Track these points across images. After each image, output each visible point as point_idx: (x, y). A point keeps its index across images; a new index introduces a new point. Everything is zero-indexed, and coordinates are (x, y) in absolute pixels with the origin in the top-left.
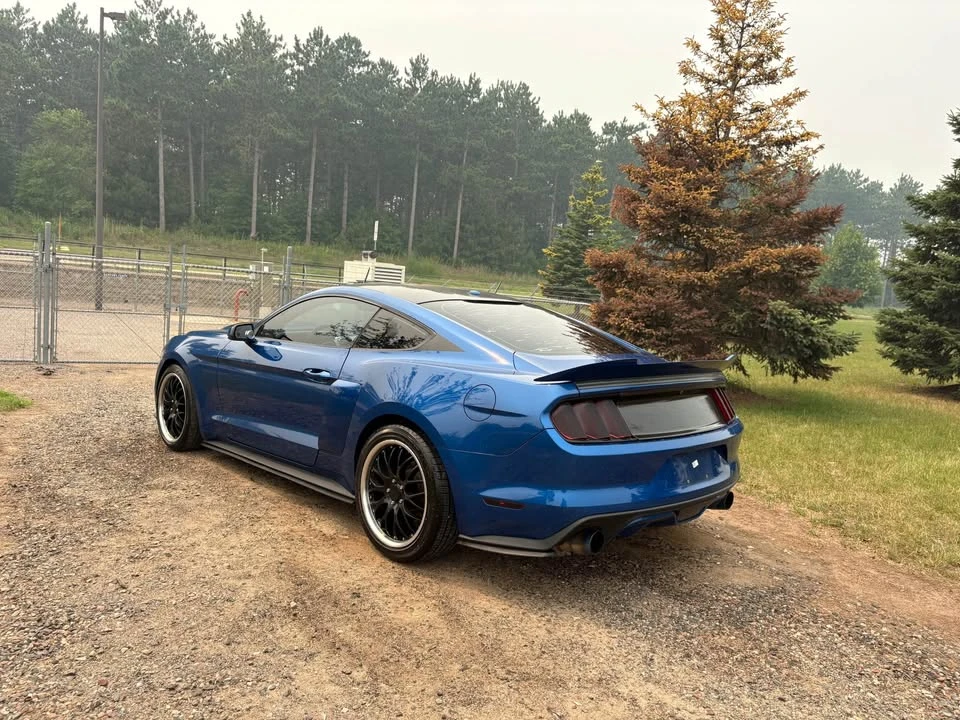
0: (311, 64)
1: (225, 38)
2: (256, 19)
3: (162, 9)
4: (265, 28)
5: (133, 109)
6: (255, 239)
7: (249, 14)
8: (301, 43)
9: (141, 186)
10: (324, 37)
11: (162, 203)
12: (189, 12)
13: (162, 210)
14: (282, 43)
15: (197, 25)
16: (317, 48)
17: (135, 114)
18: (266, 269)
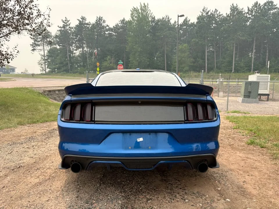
0: (253, 14)
1: (226, 14)
2: (235, 5)
3: (207, 11)
4: (238, 7)
5: (199, 41)
6: (233, 73)
7: (233, 5)
8: (250, 8)
9: (201, 61)
10: (258, 4)
11: (206, 65)
12: (216, 10)
13: (206, 67)
14: (243, 10)
15: (218, 13)
16: (255, 8)
17: (199, 42)
18: (221, 80)
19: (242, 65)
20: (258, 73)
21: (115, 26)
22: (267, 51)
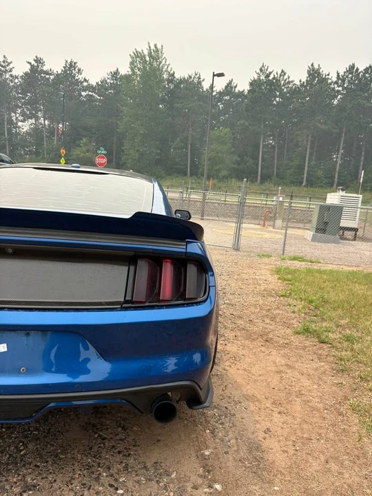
0: (345, 86)
1: (300, 81)
2: (316, 66)
3: (267, 72)
4: (321, 71)
5: (250, 125)
6: (305, 186)
7: (312, 65)
8: (340, 74)
9: (250, 162)
10: (355, 68)
11: (260, 170)
12: (283, 71)
13: (259, 173)
14: (330, 77)
15: (286, 77)
16: (350, 76)
17: (250, 127)
18: (281, 199)
19: (320, 173)
20: (342, 190)
21: (100, 83)
22: (363, 153)
